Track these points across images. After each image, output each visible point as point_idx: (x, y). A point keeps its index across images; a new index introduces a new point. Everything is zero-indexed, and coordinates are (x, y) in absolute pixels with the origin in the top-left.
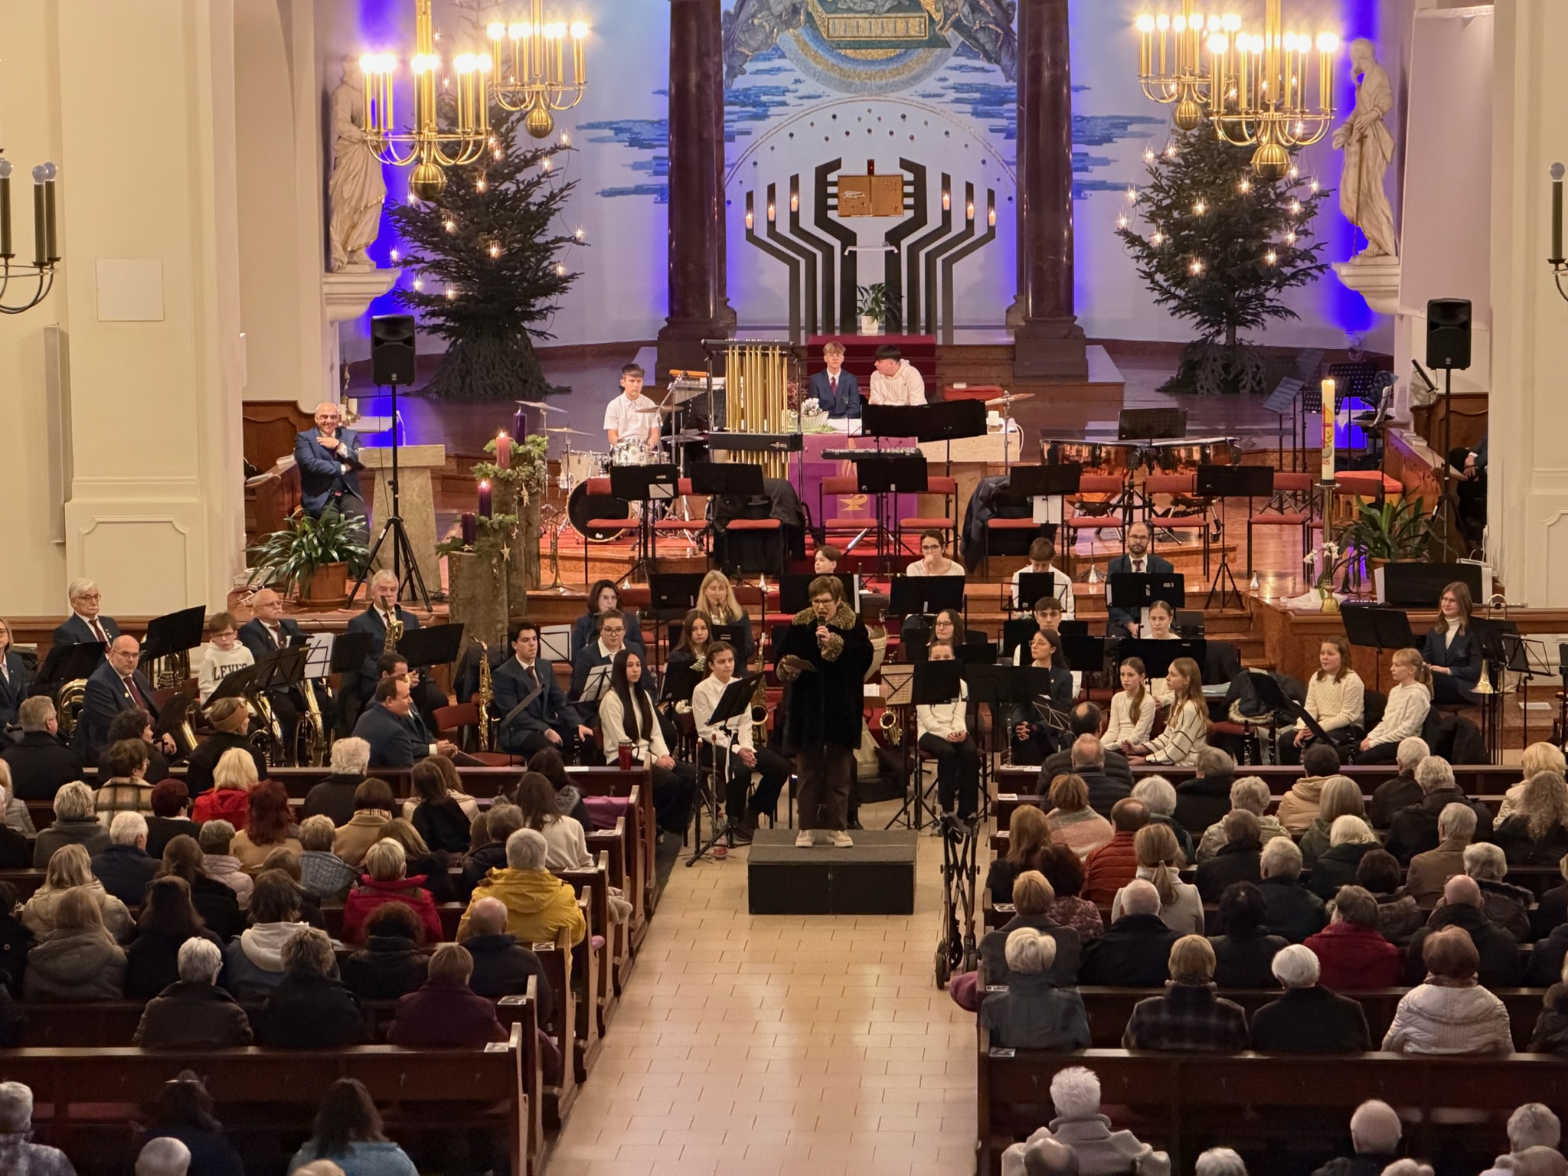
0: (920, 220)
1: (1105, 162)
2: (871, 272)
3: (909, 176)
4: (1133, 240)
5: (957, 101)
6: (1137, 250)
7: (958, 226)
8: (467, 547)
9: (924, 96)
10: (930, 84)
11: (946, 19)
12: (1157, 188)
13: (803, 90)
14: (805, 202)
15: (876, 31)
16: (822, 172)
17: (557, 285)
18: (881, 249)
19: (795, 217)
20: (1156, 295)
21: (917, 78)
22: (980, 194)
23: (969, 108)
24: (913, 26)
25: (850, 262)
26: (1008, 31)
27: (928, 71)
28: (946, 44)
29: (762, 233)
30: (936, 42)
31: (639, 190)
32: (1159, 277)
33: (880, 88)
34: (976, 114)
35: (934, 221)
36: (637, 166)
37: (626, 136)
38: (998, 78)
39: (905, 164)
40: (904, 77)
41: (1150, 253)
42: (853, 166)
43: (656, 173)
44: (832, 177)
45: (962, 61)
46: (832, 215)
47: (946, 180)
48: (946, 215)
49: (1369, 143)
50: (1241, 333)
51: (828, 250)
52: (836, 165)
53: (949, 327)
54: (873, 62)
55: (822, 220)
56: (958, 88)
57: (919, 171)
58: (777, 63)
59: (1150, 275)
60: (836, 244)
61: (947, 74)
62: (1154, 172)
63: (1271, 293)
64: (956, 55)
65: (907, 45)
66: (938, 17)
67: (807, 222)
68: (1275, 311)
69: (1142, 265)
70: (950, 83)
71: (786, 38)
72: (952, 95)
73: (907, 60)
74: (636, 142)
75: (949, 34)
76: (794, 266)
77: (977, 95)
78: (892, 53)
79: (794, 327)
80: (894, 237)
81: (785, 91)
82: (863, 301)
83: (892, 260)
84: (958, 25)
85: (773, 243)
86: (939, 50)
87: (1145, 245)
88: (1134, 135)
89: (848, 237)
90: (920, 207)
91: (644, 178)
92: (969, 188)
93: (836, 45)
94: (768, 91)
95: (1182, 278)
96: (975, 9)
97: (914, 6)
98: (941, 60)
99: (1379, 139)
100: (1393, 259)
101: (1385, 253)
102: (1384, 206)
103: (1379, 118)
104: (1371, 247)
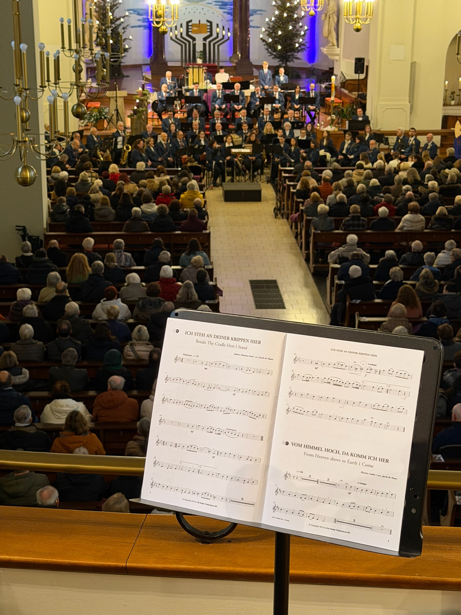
0: (211, 35)
1: (251, 21)
2: (199, 48)
3: (209, 24)
4: (263, 40)
5: (216, 5)
6: (264, 43)
7: (220, 37)
8: (135, 116)
9: (208, 4)
12: (269, 28)
14: (183, 30)
16: (188, 23)
17: (126, 50)
18: (202, 42)
19: (181, 34)
20: (269, 54)
22: (226, 29)
23: (218, 7)
25: (194, 45)
29: (174, 38)
31: (140, 26)
32: (270, 50)
34: (220, 8)
35: (214, 35)
36: (139, 20)
37: (136, 13)
39: (208, 21)
41: (267, 44)
42: (195, 22)
43: (143, 22)
44: (190, 24)
46: (190, 33)
47: (218, 25)
48: (218, 34)
49: (331, 19)
50: (288, 63)
51: (189, 42)
52: (191, 21)
53: (219, 61)
55: (188, 35)
57: (211, 23)
59: (267, 49)
60: (191, 40)
62: (269, 24)
63: (296, 54)
67: (184, 35)
68: (297, 58)
69: (266, 47)
72: (214, 3)
74: (138, 14)
76: (182, 46)
77: (220, 4)
79: (182, 61)
80: (205, 39)
82: (197, 55)
83: (204, 45)
85: (176, 40)
87: (266, 42)
88: (259, 14)
89: (194, 39)
90: (211, 32)
91: (141, 23)
92: (223, 27)
95: (275, 50)
99: (333, 18)
100: (336, 47)
101: (334, 45)
102: (334, 34)
103: (334, 13)
104: (331, 44)
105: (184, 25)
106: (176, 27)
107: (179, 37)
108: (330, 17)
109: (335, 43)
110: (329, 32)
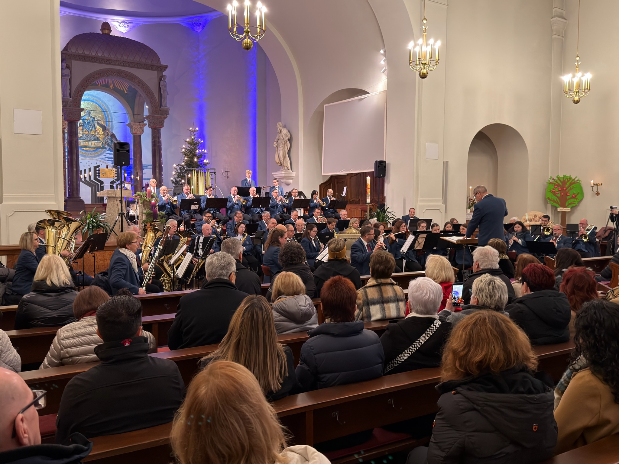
0: (118, 179)
5: (108, 160)
9: (101, 159)
10: (102, 157)
11: (106, 143)
14: (92, 174)
15: (90, 145)
16: (95, 168)
18: (110, 185)
19: (90, 176)
21: (99, 155)
24: (99, 144)
25: (102, 188)
27: (102, 154)
28: (106, 148)
29: (83, 180)
30: (104, 148)
33: (91, 157)
40: (97, 155)
42: (103, 167)
44: (98, 169)
45: (109, 152)
46: (97, 177)
51: (97, 185)
52: (98, 166)
54: (89, 151)
55: (95, 178)
56: (108, 158)
60: (99, 183)
61: (106, 154)
64: (108, 151)
65: (97, 148)
66: (104, 142)
67: (92, 178)
70: (107, 157)
72: (107, 159)
73: (97, 151)
75: (106, 146)
76: (91, 187)
78: (93, 149)
80: (113, 183)
83: (112, 187)
84: (108, 145)
85: (85, 182)
86: (104, 150)
89: (102, 183)
90: (118, 176)
93: (81, 147)
96: (112, 141)
97: (99, 140)
98: (105, 152)
99: (286, 144)
100: (291, 171)
101: (288, 170)
102: (288, 159)
103: (288, 139)
104: (286, 168)
105: (92, 170)
106: (85, 170)
107: (88, 179)
110: (284, 157)
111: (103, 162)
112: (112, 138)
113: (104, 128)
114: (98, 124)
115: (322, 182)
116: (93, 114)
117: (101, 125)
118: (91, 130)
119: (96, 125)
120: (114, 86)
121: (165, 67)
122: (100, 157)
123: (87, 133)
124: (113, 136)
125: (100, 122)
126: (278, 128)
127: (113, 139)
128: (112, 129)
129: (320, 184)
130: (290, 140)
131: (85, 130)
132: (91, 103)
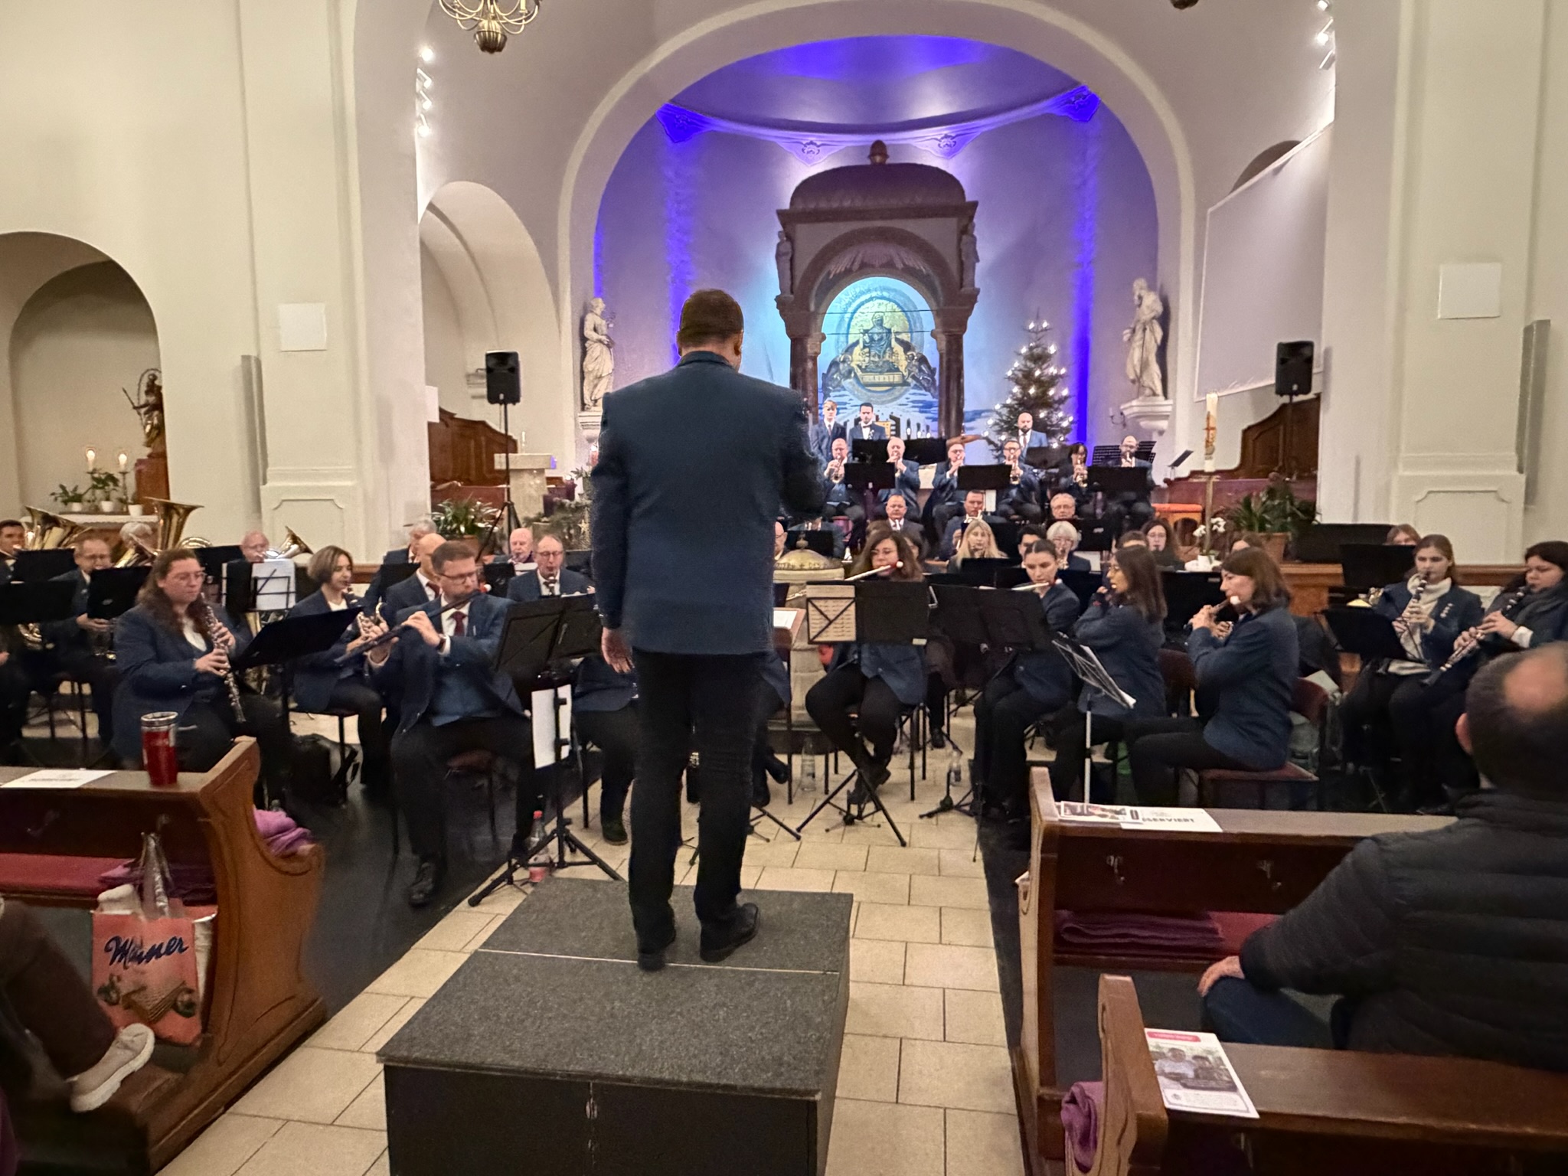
1: (972, 429)
3: (894, 423)
4: (990, 442)
5: (914, 406)
9: (900, 405)
10: (903, 400)
11: (909, 375)
13: (853, 403)
15: (882, 380)
21: (897, 398)
22: (923, 427)
24: (896, 378)
26: (934, 380)
27: (901, 396)
28: (908, 384)
30: (905, 383)
34: (921, 412)
38: (929, 398)
39: (892, 417)
40: (893, 398)
45: (915, 391)
47: (909, 424)
49: (1148, 331)
56: (913, 402)
58: (842, 393)
61: (910, 396)
64: (913, 389)
65: (893, 385)
66: (906, 374)
70: (911, 400)
71: (846, 383)
72: (911, 404)
73: (894, 392)
75: (910, 380)
77: (922, 404)
78: (888, 388)
81: (845, 403)
84: (914, 377)
86: (906, 387)
88: (984, 418)
92: (919, 426)
93: (866, 385)
94: (839, 403)
96: (921, 370)
97: (897, 370)
98: (906, 391)
99: (1152, 331)
100: (1161, 398)
101: (1154, 394)
102: (1155, 368)
103: (1154, 318)
104: (1148, 391)
108: (1145, 330)
109: (1159, 389)
110: (1144, 365)
111: (903, 411)
112: (920, 363)
113: (907, 347)
114: (897, 340)
115: (1252, 422)
116: (886, 325)
117: (901, 342)
118: (885, 352)
119: (893, 343)
120: (904, 264)
121: (975, 204)
122: (899, 401)
123: (877, 359)
124: (923, 360)
125: (899, 337)
126: (1133, 294)
127: (923, 368)
128: (922, 346)
129: (1245, 427)
130: (1165, 319)
131: (873, 353)
132: (885, 302)
